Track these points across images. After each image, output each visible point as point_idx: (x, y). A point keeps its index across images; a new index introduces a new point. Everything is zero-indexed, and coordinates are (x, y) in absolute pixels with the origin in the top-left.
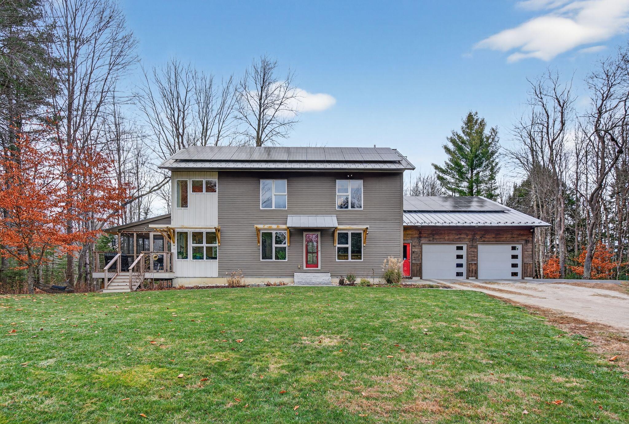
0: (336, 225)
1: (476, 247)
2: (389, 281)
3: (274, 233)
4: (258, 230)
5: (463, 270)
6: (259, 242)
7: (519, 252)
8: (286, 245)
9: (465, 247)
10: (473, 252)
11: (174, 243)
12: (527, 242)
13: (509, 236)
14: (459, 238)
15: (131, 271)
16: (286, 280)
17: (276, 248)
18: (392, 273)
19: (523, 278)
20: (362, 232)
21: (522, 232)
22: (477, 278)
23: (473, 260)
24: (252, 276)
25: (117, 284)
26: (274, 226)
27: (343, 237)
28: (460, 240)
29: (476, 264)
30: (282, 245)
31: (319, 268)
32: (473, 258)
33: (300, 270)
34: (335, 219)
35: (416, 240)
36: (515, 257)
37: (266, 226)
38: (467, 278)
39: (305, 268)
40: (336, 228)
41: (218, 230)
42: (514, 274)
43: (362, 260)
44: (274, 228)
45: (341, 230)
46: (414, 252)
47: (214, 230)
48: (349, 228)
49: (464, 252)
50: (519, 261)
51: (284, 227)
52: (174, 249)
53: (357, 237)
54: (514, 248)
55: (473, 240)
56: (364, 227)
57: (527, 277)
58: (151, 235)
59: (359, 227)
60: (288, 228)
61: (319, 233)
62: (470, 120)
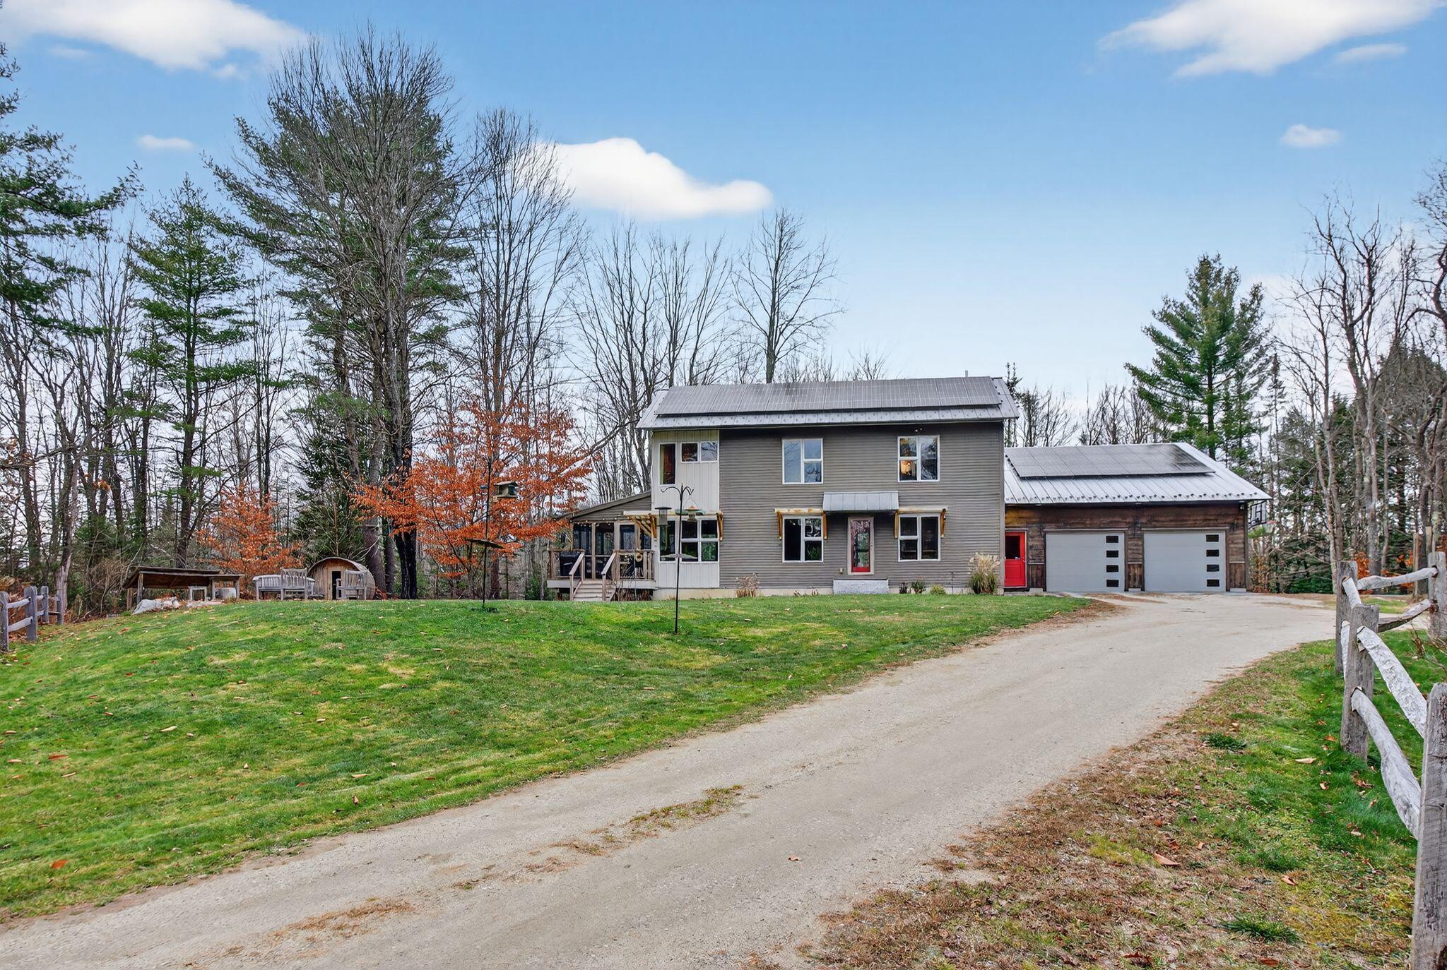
0: (897, 507)
1: (1141, 538)
2: (977, 590)
3: (803, 519)
4: (780, 516)
5: (1120, 576)
6: (781, 535)
7: (1220, 546)
8: (821, 539)
9: (1121, 537)
10: (1136, 545)
11: (655, 537)
12: (1234, 527)
13: (1201, 517)
14: (1111, 522)
15: (604, 577)
16: (823, 591)
17: (807, 543)
18: (981, 579)
19: (1228, 590)
20: (938, 515)
21: (1224, 511)
22: (1143, 589)
23: (1135, 559)
24: (771, 585)
25: (584, 595)
26: (805, 510)
27: (909, 525)
28: (1112, 525)
29: (1141, 566)
30: (815, 539)
31: (872, 572)
32: (1136, 556)
33: (843, 576)
34: (895, 496)
35: (1035, 527)
36: (1213, 553)
37: (792, 511)
38: (1126, 590)
39: (850, 573)
40: (897, 511)
41: (719, 516)
42: (1213, 583)
43: (939, 559)
44: (802, 512)
45: (905, 513)
46: (1031, 547)
47: (715, 518)
48: (920, 510)
49: (1119, 546)
50: (1220, 561)
51: (818, 510)
52: (656, 547)
53: (930, 524)
54: (1214, 539)
55: (1134, 525)
56: (940, 509)
57: (1235, 587)
58: (617, 525)
59: (933, 509)
60: (825, 512)
61: (871, 520)
62: (1205, 271)
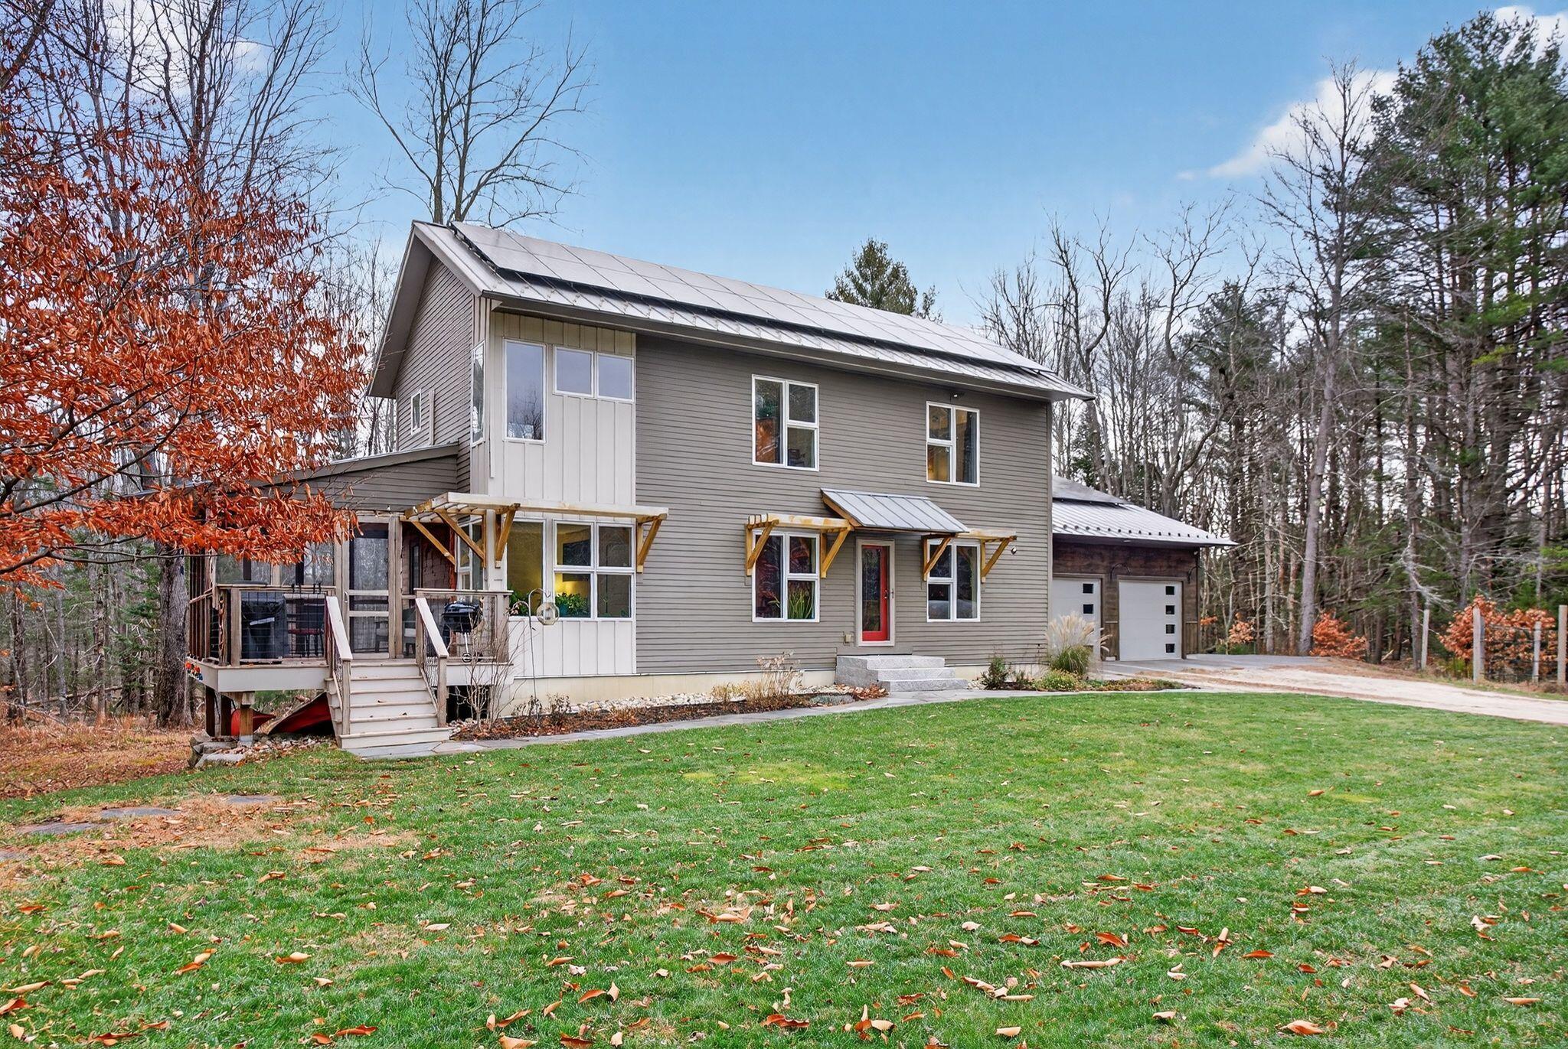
1: (1117, 588)
3: (786, 538)
6: (749, 565)
7: (1176, 600)
8: (816, 576)
9: (1097, 586)
10: (1111, 597)
11: (499, 558)
12: (1189, 577)
13: (1165, 563)
14: (1090, 565)
17: (791, 583)
19: (1183, 657)
20: (978, 545)
21: (1182, 556)
22: (1118, 658)
23: (1112, 617)
26: (788, 518)
28: (1091, 569)
29: (1116, 626)
30: (806, 576)
31: (893, 641)
32: (1112, 612)
33: (849, 647)
34: (936, 507)
36: (1171, 610)
39: (861, 642)
42: (1170, 648)
43: (978, 618)
44: (787, 521)
47: (625, 522)
48: (978, 535)
49: (1094, 599)
50: (1176, 619)
51: (840, 523)
52: (499, 582)
53: (966, 556)
54: (1171, 591)
55: (1111, 572)
56: (1008, 534)
57: (1190, 653)
59: (994, 534)
61: (892, 545)
